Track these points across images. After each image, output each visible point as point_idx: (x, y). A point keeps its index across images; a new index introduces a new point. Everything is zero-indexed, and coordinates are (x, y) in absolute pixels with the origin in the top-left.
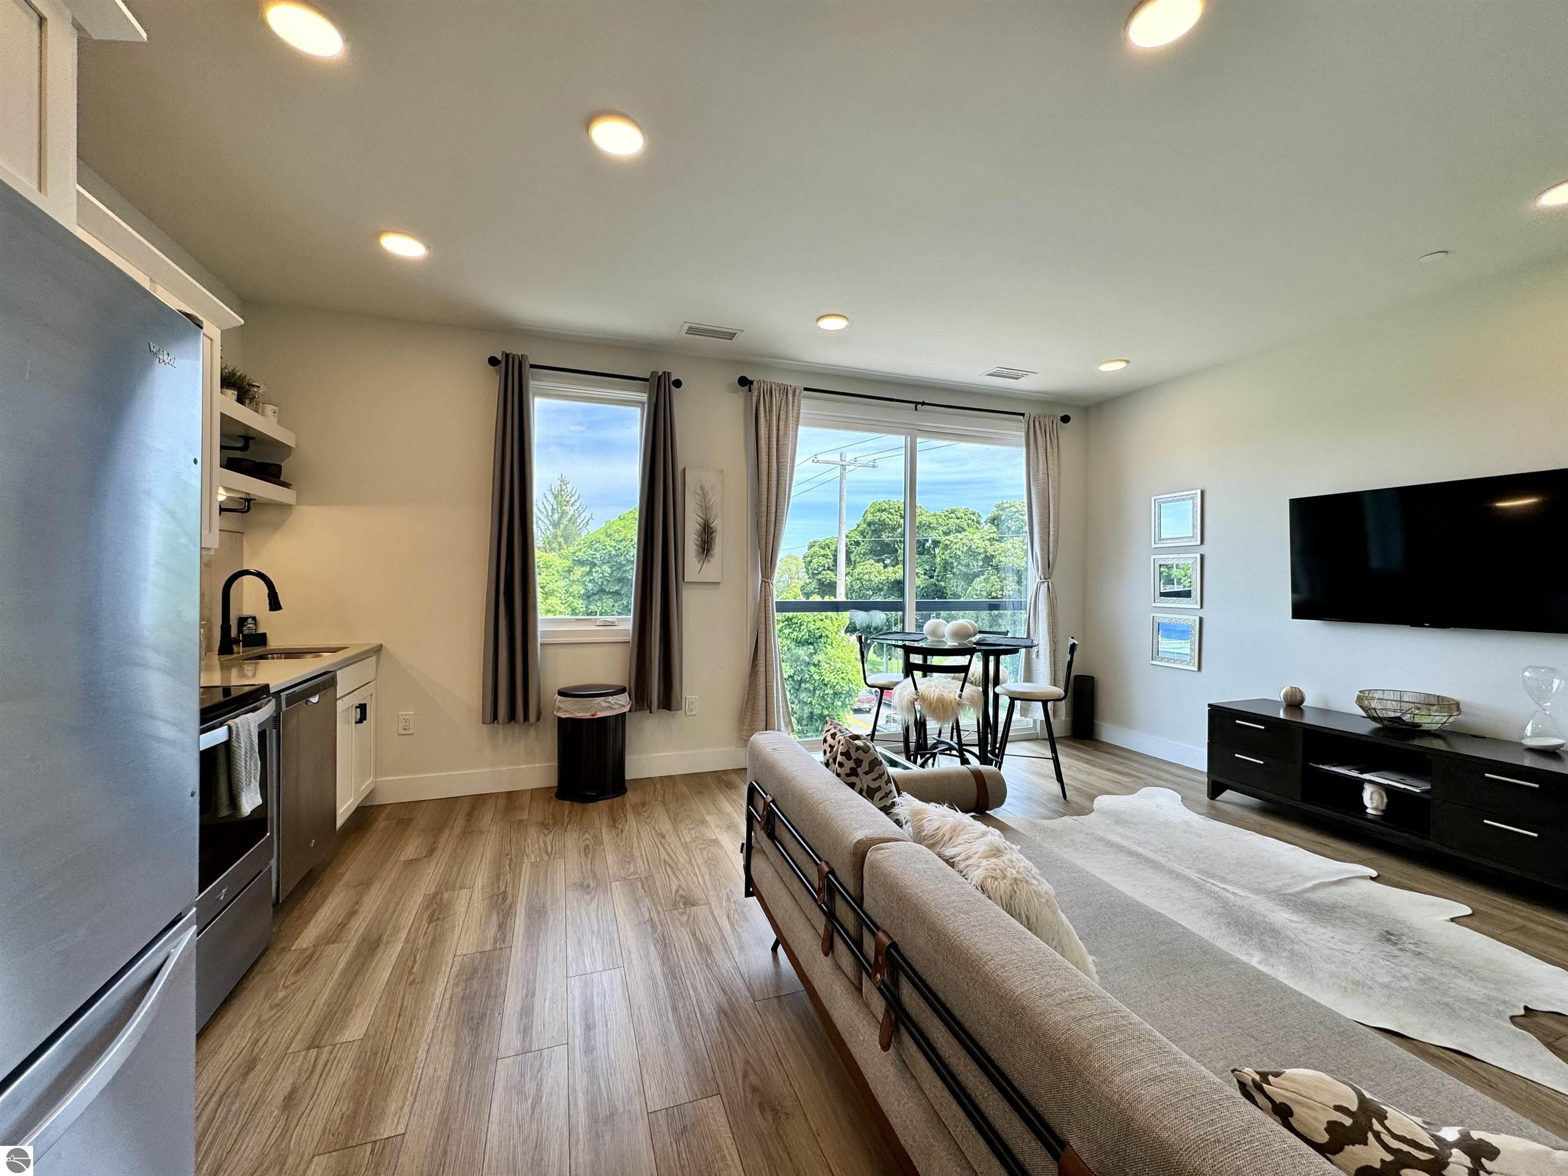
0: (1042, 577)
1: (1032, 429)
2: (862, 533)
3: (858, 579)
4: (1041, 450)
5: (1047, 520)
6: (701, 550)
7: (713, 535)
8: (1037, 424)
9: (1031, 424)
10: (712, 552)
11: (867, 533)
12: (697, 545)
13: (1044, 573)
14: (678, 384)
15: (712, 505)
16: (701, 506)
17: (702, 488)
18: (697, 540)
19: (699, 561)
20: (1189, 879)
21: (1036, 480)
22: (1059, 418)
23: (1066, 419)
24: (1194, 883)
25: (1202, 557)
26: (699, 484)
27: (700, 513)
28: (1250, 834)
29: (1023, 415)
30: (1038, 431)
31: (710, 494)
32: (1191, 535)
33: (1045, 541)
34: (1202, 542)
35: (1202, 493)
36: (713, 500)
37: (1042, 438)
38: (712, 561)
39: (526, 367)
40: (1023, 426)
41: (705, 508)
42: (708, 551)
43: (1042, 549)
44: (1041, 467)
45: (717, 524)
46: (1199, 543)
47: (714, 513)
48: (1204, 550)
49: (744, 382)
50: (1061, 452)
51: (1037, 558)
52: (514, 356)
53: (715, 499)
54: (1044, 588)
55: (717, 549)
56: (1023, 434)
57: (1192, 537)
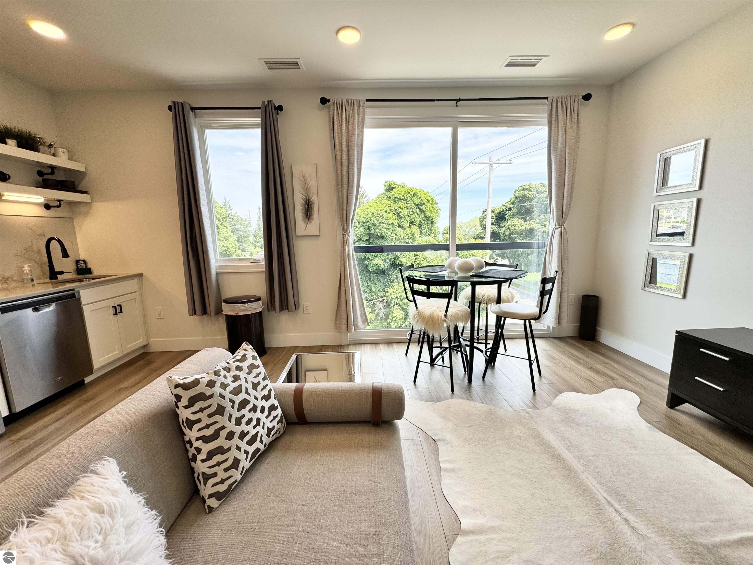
0: (557, 225)
1: (554, 109)
2: (513, 203)
3: (508, 228)
4: (561, 124)
5: (563, 180)
6: (305, 216)
7: (312, 206)
8: (559, 104)
9: (554, 105)
10: (311, 217)
11: (516, 203)
12: (302, 213)
13: (558, 221)
14: (280, 108)
15: (310, 187)
16: (304, 188)
17: (304, 177)
18: (302, 210)
19: (305, 223)
20: (594, 498)
21: (555, 150)
22: (581, 97)
23: (587, 97)
24: (597, 505)
25: (699, 202)
26: (301, 174)
27: (303, 193)
28: (691, 454)
29: (547, 98)
30: (560, 110)
31: (308, 180)
32: (691, 182)
33: (560, 197)
34: (701, 187)
35: (707, 143)
36: (310, 184)
37: (563, 115)
38: (313, 222)
39: (187, 109)
40: (547, 108)
41: (306, 189)
42: (310, 216)
43: (557, 203)
44: (560, 138)
45: (314, 199)
46: (697, 188)
47: (312, 191)
48: (701, 194)
49: (324, 101)
50: (581, 125)
51: (553, 210)
52: (178, 103)
53: (312, 183)
54: (558, 232)
55: (315, 215)
56: (546, 115)
57: (691, 184)
